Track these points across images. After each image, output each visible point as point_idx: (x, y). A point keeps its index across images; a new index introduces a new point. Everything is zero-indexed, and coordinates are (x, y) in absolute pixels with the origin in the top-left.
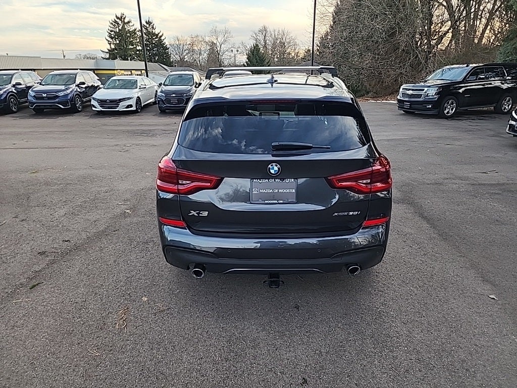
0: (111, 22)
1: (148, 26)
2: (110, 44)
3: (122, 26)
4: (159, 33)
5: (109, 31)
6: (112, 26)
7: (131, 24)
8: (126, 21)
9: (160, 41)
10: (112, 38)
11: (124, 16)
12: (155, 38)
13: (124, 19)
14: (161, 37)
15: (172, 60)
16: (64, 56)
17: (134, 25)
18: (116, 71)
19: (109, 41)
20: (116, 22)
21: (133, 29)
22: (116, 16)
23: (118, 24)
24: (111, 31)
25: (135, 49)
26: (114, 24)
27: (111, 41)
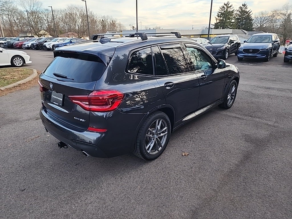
0: (221, 7)
1: (243, 7)
2: (217, 20)
3: (226, 9)
4: (249, 11)
5: (218, 13)
6: (221, 9)
7: (231, 7)
8: (229, 6)
9: (249, 15)
10: (218, 16)
11: (229, 3)
12: (246, 14)
13: (228, 5)
14: (250, 13)
15: (253, 27)
16: (193, 28)
17: (233, 8)
18: (211, 35)
19: (216, 18)
20: (223, 7)
21: (232, 10)
22: (224, 4)
23: (224, 8)
24: (219, 12)
25: (230, 22)
26: (222, 8)
27: (218, 18)
